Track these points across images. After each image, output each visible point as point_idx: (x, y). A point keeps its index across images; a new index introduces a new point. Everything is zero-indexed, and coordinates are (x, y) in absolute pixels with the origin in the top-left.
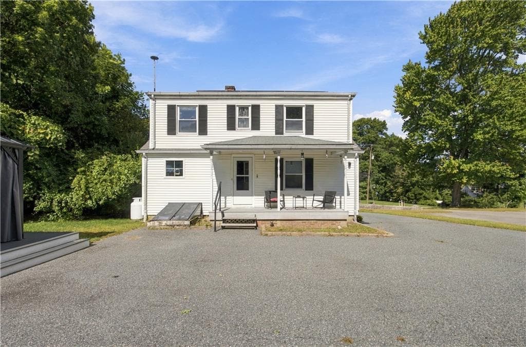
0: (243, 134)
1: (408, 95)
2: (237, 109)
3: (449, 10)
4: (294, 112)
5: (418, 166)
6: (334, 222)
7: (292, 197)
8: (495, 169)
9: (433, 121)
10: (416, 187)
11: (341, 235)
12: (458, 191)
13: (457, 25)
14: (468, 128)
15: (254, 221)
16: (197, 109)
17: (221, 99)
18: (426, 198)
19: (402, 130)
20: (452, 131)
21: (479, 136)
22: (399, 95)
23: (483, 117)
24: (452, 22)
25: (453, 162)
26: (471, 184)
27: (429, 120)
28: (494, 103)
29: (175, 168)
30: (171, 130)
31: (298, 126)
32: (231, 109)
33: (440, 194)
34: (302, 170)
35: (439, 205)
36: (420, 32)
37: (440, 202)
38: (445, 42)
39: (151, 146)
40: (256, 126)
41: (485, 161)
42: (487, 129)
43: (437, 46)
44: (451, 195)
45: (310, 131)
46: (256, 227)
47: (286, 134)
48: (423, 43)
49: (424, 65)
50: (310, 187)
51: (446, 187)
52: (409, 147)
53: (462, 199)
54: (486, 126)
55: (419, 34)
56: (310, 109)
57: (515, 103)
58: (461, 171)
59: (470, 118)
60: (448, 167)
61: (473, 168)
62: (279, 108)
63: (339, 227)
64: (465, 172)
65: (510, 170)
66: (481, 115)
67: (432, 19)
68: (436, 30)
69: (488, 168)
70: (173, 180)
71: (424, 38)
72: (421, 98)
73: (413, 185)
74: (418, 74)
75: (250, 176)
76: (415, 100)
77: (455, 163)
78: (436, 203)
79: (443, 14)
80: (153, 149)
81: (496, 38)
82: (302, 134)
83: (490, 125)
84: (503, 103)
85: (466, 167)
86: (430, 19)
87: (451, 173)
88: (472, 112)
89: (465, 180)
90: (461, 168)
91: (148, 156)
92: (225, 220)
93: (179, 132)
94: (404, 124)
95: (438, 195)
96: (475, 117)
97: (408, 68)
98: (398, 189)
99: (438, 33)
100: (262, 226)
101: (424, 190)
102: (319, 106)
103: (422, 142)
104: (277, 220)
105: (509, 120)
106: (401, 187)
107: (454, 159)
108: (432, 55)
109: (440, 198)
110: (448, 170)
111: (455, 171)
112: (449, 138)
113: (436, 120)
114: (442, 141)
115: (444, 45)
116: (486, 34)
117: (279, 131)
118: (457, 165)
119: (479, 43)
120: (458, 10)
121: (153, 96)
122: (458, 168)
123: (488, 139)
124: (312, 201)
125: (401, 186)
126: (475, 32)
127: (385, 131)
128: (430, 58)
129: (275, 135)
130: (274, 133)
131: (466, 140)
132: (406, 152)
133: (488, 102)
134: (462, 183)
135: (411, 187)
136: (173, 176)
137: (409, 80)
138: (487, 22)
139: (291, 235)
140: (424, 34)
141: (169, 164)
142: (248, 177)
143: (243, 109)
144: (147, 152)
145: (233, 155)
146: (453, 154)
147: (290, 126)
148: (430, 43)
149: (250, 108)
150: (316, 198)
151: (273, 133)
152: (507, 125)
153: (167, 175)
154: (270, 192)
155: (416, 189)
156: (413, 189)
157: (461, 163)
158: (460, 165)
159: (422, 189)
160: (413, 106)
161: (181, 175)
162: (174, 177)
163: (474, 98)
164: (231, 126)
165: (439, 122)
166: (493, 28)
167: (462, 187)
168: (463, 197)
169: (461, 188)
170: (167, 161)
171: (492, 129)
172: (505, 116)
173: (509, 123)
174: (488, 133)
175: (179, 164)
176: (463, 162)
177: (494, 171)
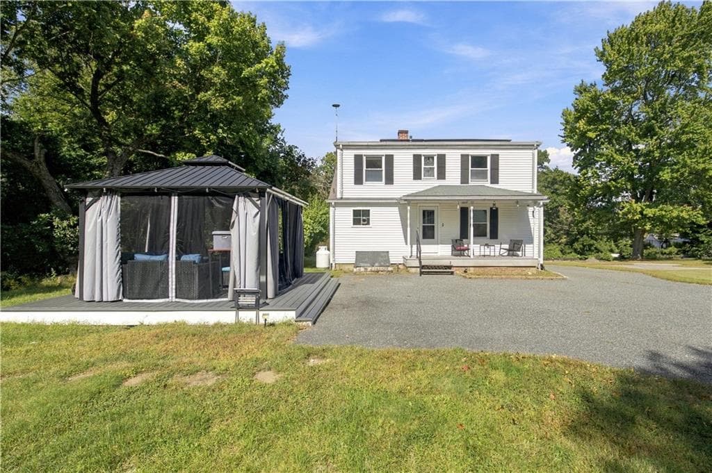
0: (428, 183)
1: (581, 124)
2: (423, 158)
3: (633, 22)
4: (479, 162)
5: (591, 210)
6: (524, 269)
7: (479, 246)
8: (684, 214)
9: (612, 156)
10: (585, 236)
11: (537, 279)
12: (639, 241)
13: (642, 42)
14: (653, 165)
15: (450, 267)
16: (384, 158)
17: (408, 149)
18: (598, 251)
19: (573, 166)
20: (634, 169)
21: (666, 175)
22: (567, 122)
23: (672, 153)
24: (637, 38)
25: (635, 205)
26: (656, 232)
27: (607, 156)
28: (684, 138)
29: (361, 218)
30: (358, 180)
31: (483, 175)
32: (417, 159)
33: (617, 246)
34: (486, 218)
35: (615, 259)
36: (597, 47)
37: (616, 255)
38: (628, 63)
39: (339, 196)
40: (442, 175)
41: (672, 205)
42: (676, 167)
43: (618, 66)
44: (631, 246)
45: (495, 179)
46: (452, 273)
47: (471, 183)
48: (600, 61)
49: (602, 88)
50: (494, 235)
51: (626, 236)
52: (581, 187)
53: (645, 251)
54: (675, 164)
55: (595, 50)
56: (495, 158)
57: (709, 136)
58: (644, 216)
59: (657, 154)
60: (629, 212)
61: (658, 214)
62: (464, 158)
63: (530, 273)
64: (649, 218)
65: (701, 215)
66: (669, 150)
67: (612, 31)
68: (617, 48)
69: (675, 214)
70: (361, 229)
71: (602, 55)
72: (597, 128)
73: (581, 233)
74: (595, 99)
75: (435, 225)
76: (590, 130)
77: (638, 207)
78: (611, 256)
79: (625, 26)
80: (341, 198)
81: (688, 61)
82: (488, 184)
83: (679, 163)
84: (696, 137)
85: (649, 212)
86: (608, 32)
87: (632, 219)
88: (659, 147)
89: (648, 227)
90: (644, 212)
91: (337, 205)
92: (423, 266)
93: (366, 181)
94: (574, 158)
95: (613, 246)
96: (661, 153)
97: (582, 90)
98: (561, 238)
99: (619, 51)
100: (458, 272)
101: (596, 240)
102: (504, 155)
103: (597, 182)
104: (470, 267)
105: (702, 157)
106: (565, 236)
107: (636, 202)
108: (611, 76)
109: (617, 251)
110: (629, 216)
111: (637, 217)
112: (631, 178)
113: (615, 156)
114: (622, 180)
115: (626, 65)
116: (676, 56)
117: (464, 179)
118: (639, 209)
119: (668, 66)
120: (644, 23)
121: (341, 146)
122: (641, 213)
123: (677, 178)
124: (499, 249)
125: (565, 234)
126: (663, 53)
127: (546, 164)
128: (608, 79)
129: (460, 184)
130: (460, 182)
131: (650, 179)
132: (578, 193)
133: (677, 136)
134: (644, 231)
135: (579, 236)
136: (360, 224)
137: (583, 105)
138: (677, 42)
139: (492, 278)
140: (602, 50)
141: (356, 213)
142: (433, 226)
143: (429, 158)
144: (336, 201)
145: (419, 205)
146: (634, 196)
147: (476, 175)
148: (608, 63)
149: (435, 158)
150: (503, 246)
151: (458, 182)
152: (700, 163)
153: (354, 224)
154: (456, 240)
155: (586, 239)
156: (581, 239)
157: (644, 207)
158: (643, 210)
159: (592, 238)
160: (587, 137)
161: (368, 224)
162: (362, 226)
163: (662, 129)
164: (417, 175)
165: (619, 158)
166: (684, 49)
167: (645, 236)
168: (646, 249)
169: (644, 238)
170: (354, 211)
171: (682, 167)
172: (697, 152)
173: (701, 160)
174: (678, 171)
175: (367, 213)
176: (648, 206)
177: (683, 218)
